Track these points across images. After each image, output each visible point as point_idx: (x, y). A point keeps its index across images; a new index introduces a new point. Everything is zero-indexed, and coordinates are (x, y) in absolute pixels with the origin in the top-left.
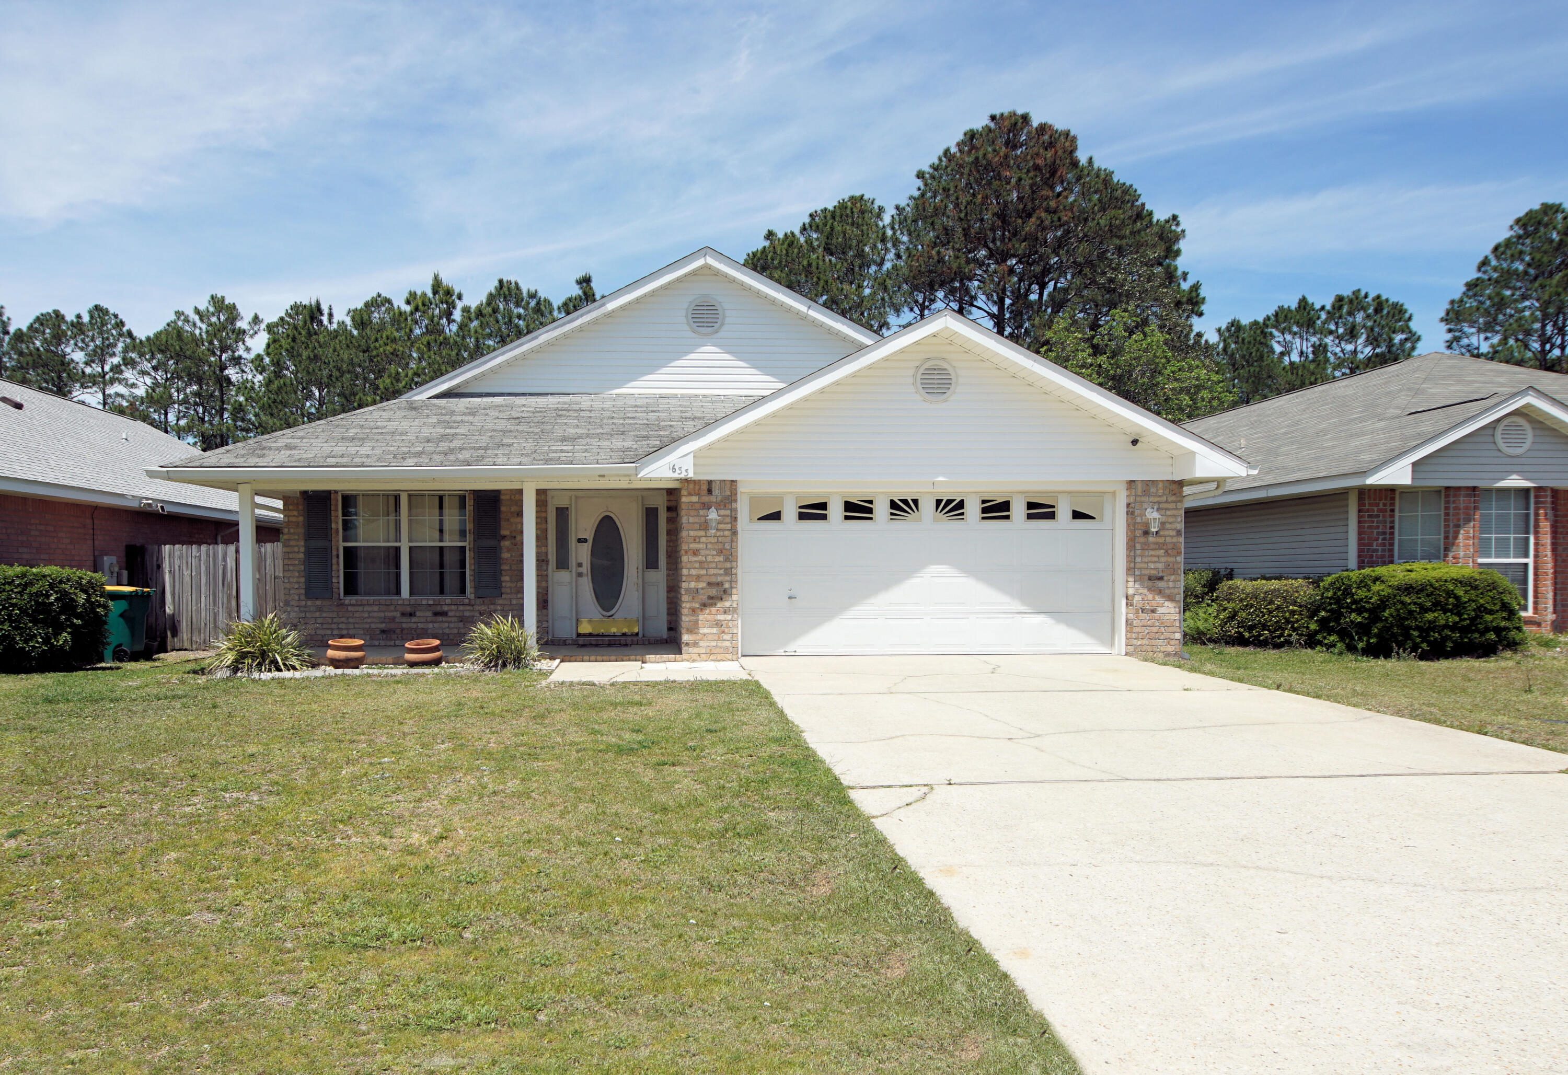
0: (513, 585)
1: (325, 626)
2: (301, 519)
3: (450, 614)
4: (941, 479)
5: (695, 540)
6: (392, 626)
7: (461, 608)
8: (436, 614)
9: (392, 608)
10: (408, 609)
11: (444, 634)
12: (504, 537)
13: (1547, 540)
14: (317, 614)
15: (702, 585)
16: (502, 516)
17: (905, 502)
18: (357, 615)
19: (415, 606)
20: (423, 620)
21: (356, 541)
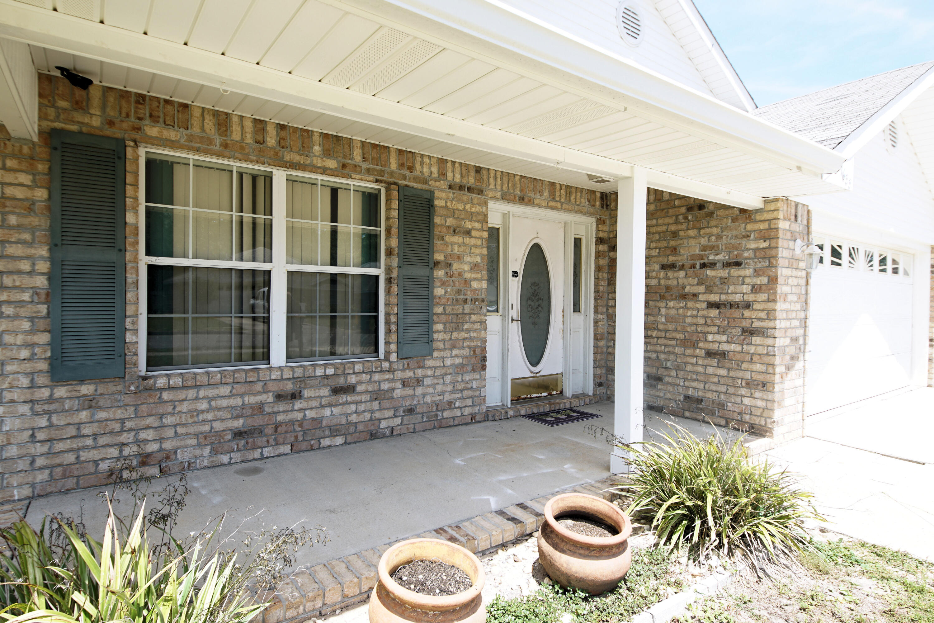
0: (447, 337)
1: (102, 441)
2: (41, 193)
3: (359, 388)
6: (258, 421)
7: (376, 377)
8: (336, 391)
9: (259, 387)
10: (289, 387)
11: (349, 423)
12: (437, 264)
14: (84, 415)
16: (437, 231)
17: (854, 250)
18: (184, 407)
19: (303, 381)
20: (314, 403)
21: (171, 255)
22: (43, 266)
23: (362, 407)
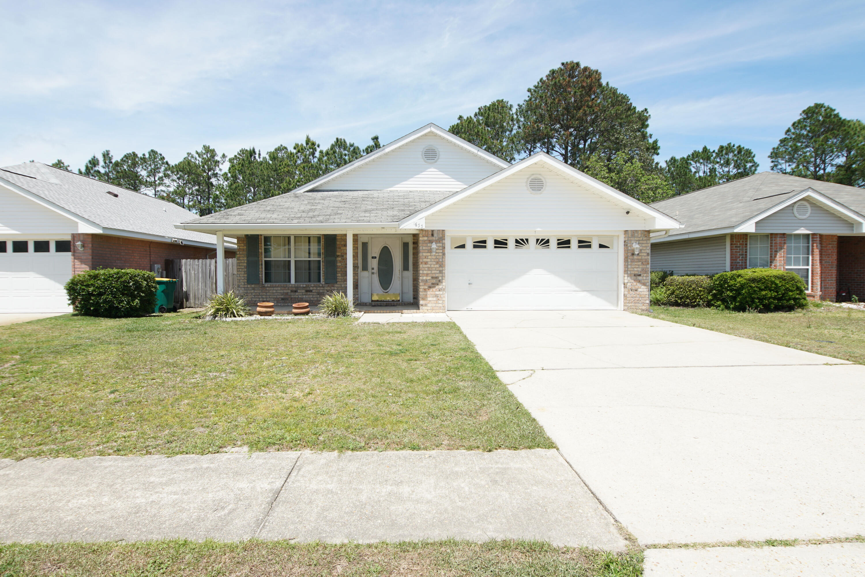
0: (342, 278)
1: (256, 297)
2: (245, 247)
3: (313, 291)
4: (539, 229)
5: (426, 257)
6: (287, 297)
7: (318, 288)
8: (307, 291)
9: (287, 288)
10: (294, 289)
11: (311, 300)
12: (338, 256)
13: (817, 258)
14: (253, 291)
15: (429, 278)
16: (337, 246)
17: (522, 240)
18: (271, 291)
19: (297, 288)
20: (301, 294)
21: (270, 258)
22: (246, 261)
23: (314, 296)
